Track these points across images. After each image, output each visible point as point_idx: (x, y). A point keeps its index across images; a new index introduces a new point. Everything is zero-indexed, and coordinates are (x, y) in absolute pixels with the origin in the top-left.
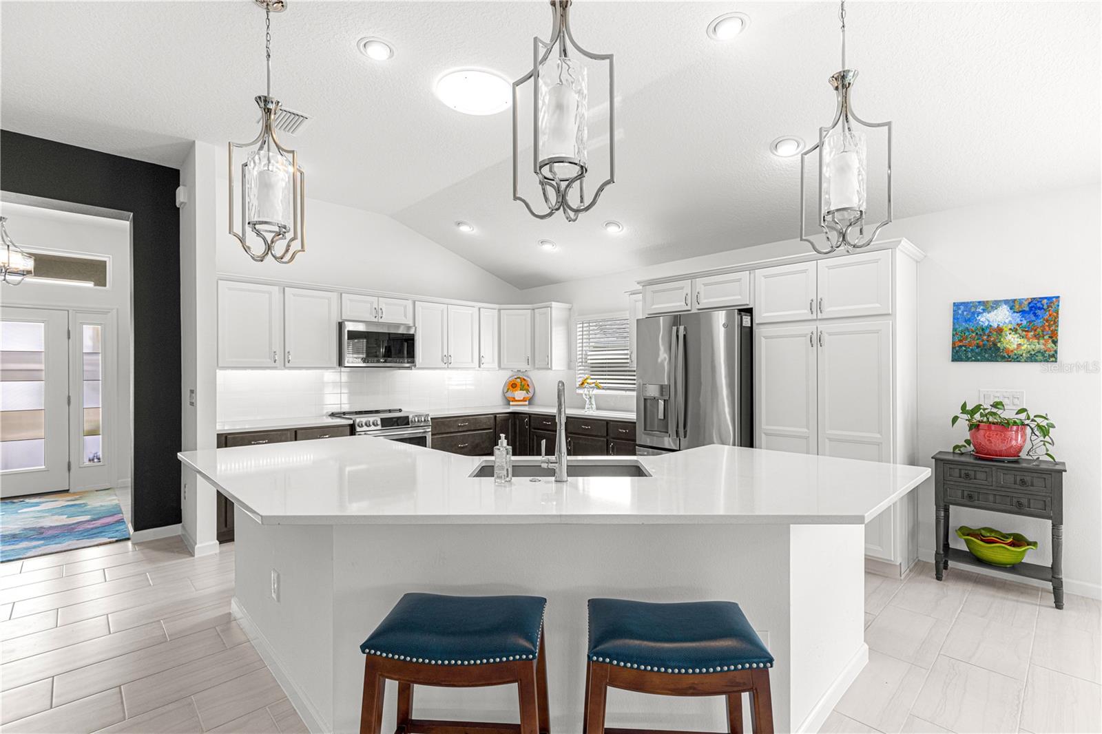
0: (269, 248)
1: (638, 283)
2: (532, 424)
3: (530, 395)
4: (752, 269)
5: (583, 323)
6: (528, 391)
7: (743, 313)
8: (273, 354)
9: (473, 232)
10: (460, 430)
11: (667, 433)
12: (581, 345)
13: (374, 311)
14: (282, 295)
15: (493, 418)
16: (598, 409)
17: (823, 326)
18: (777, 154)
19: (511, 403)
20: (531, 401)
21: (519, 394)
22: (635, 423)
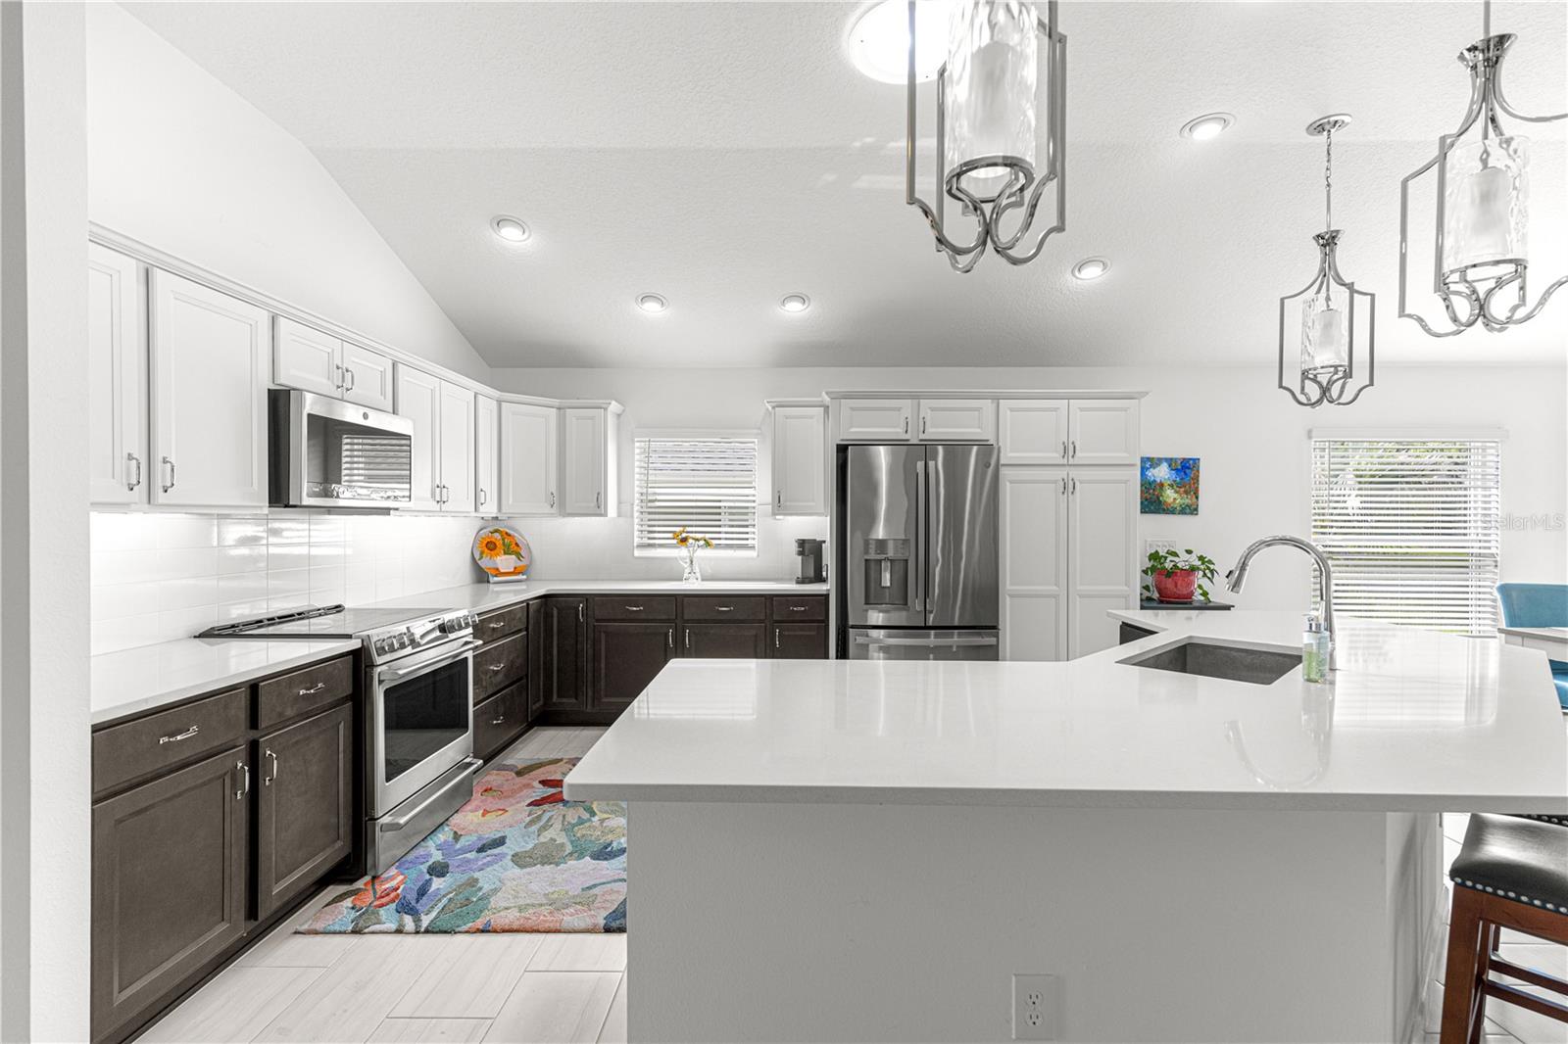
2: (595, 613)
3: (525, 562)
4: (995, 398)
6: (519, 556)
10: (495, 636)
11: (904, 604)
13: (335, 373)
15: (526, 610)
19: (493, 579)
21: (504, 562)
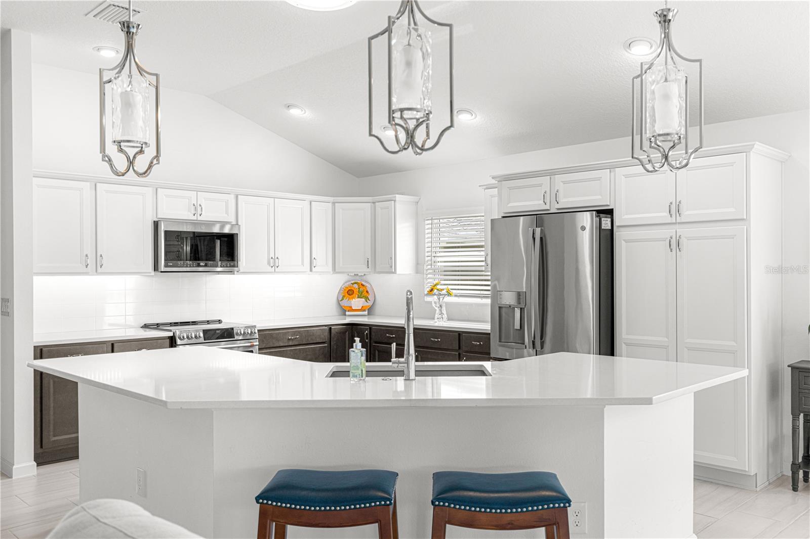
0: (131, 163)
1: (493, 178)
2: (373, 337)
3: (370, 303)
4: (612, 168)
5: (432, 219)
6: (367, 299)
7: (601, 215)
8: (84, 258)
9: (304, 115)
10: (291, 343)
11: (524, 344)
12: (430, 235)
13: (193, 208)
14: (94, 191)
15: (327, 331)
16: (449, 319)
17: (683, 231)
18: (630, 52)
19: (347, 313)
20: (370, 311)
21: (357, 303)
22: (489, 334)
